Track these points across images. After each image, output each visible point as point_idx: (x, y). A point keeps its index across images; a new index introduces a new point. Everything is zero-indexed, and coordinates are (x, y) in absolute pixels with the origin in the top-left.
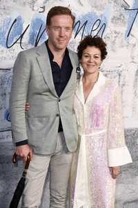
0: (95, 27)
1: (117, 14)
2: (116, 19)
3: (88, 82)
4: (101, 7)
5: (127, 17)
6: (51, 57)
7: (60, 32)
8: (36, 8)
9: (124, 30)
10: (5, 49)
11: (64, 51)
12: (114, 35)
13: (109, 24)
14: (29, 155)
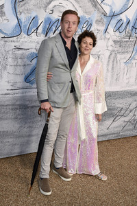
0: (85, 25)
1: (99, 18)
2: (98, 22)
3: (83, 60)
4: (89, 13)
5: (105, 20)
6: (65, 43)
7: (69, 25)
8: (47, 11)
9: (103, 28)
10: (26, 36)
11: (71, 39)
12: (97, 31)
13: (94, 24)
14: (50, 109)
